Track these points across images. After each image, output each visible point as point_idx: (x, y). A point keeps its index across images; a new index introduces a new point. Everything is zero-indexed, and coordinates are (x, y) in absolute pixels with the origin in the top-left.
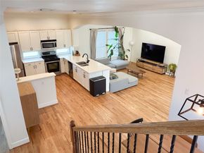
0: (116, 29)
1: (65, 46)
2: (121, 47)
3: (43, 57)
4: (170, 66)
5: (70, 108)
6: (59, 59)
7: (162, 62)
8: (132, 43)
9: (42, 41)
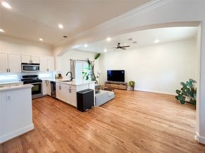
0: (89, 62)
1: (48, 70)
2: (93, 74)
3: (22, 80)
4: (130, 83)
5: (54, 133)
6: (41, 81)
7: (124, 81)
8: (100, 72)
9: (22, 64)
